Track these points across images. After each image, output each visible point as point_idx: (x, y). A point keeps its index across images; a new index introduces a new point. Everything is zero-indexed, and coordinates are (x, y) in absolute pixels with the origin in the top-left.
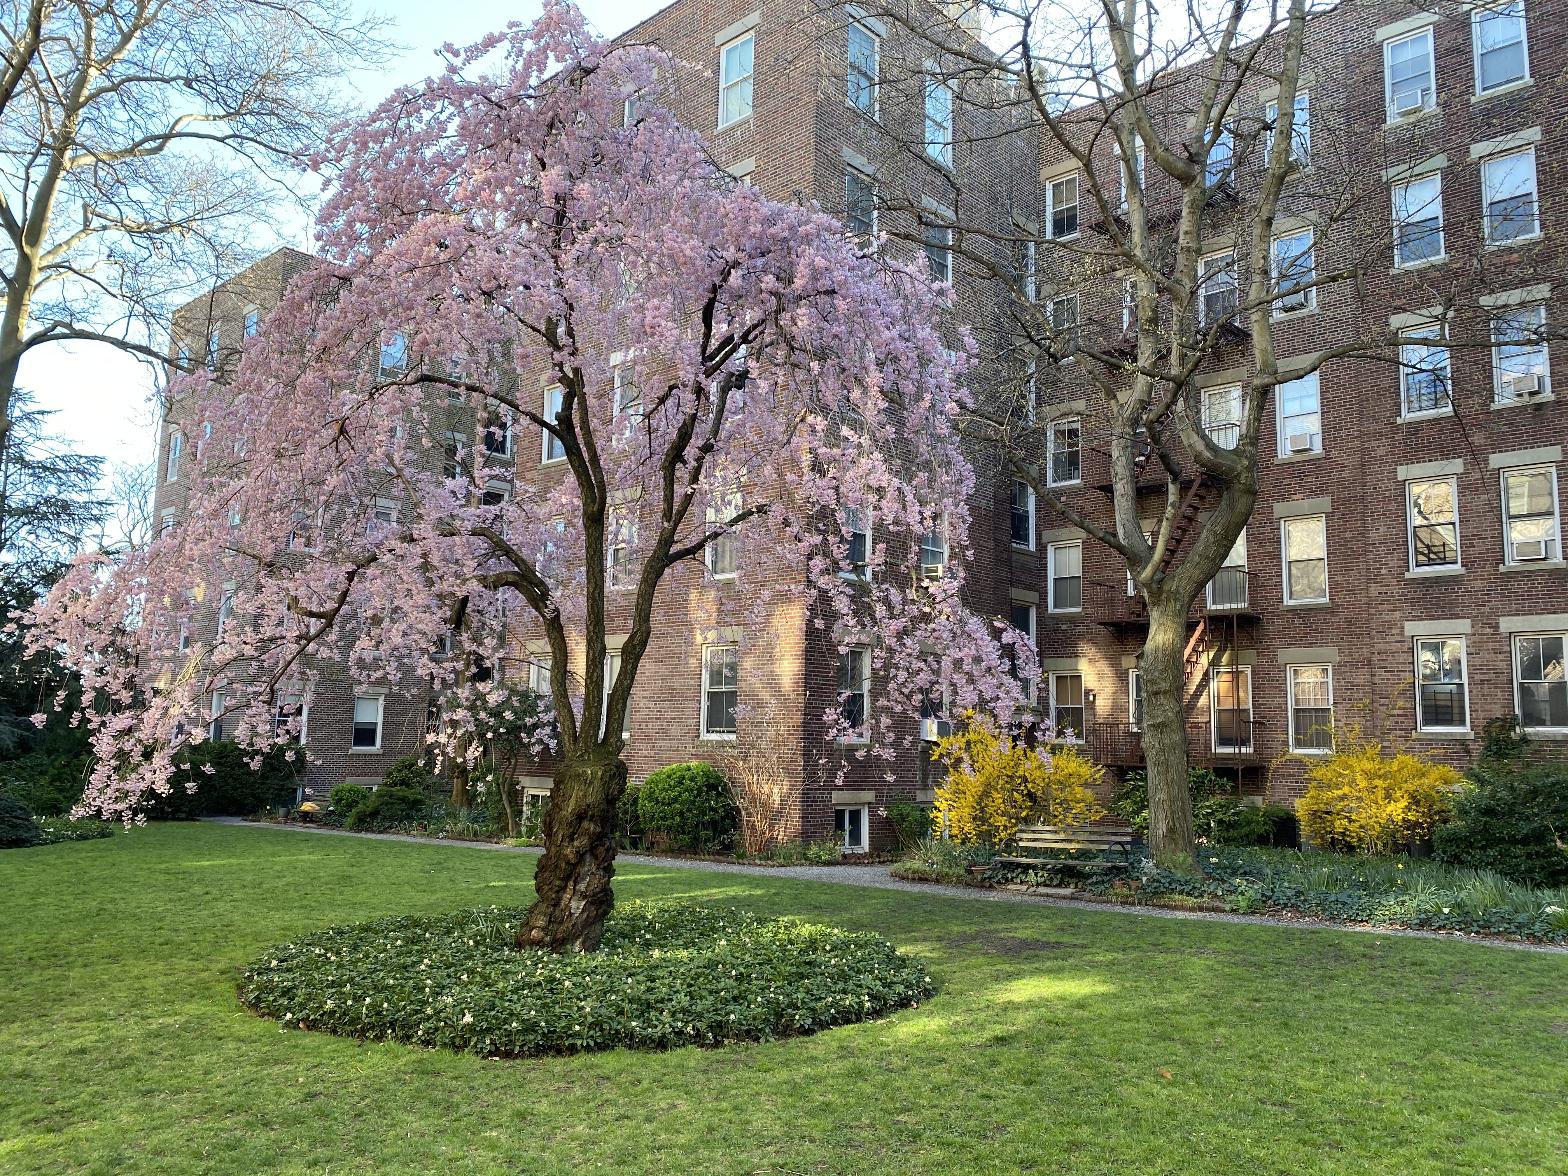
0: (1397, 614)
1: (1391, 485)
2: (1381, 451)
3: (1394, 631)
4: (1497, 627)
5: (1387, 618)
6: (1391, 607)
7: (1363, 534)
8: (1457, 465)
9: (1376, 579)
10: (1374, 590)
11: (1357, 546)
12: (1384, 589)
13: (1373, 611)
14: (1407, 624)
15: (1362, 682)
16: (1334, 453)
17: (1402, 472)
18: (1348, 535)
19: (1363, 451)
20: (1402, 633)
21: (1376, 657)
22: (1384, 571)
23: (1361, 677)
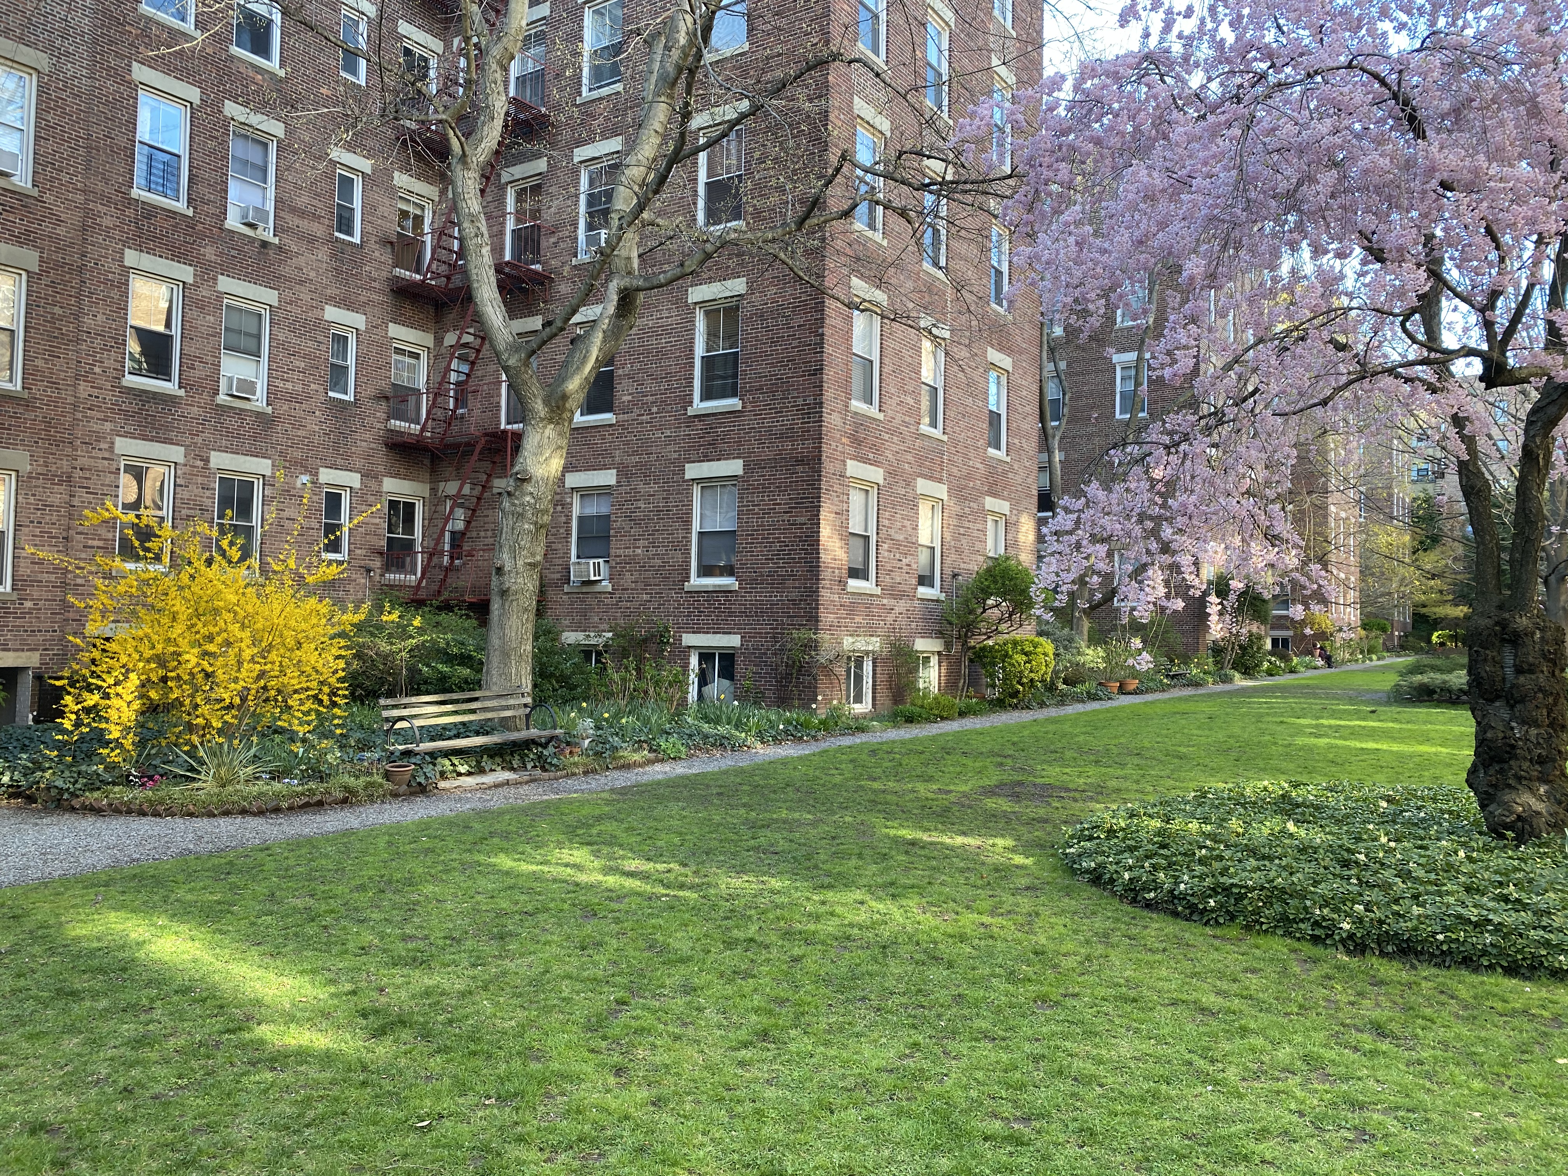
0: (108, 426)
1: (115, 268)
2: (107, 222)
3: (103, 446)
4: (207, 461)
5: (96, 427)
6: (101, 415)
7: (77, 317)
8: (186, 273)
9: (85, 376)
10: (84, 389)
11: (68, 328)
12: (95, 392)
13: (79, 416)
14: (118, 439)
15: (57, 502)
16: (48, 197)
17: (131, 257)
18: (57, 310)
19: (88, 213)
20: (111, 449)
21: (78, 473)
22: (97, 370)
23: (57, 496)
